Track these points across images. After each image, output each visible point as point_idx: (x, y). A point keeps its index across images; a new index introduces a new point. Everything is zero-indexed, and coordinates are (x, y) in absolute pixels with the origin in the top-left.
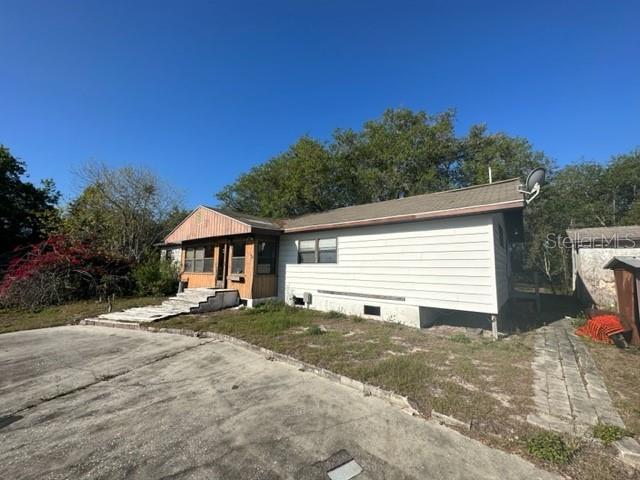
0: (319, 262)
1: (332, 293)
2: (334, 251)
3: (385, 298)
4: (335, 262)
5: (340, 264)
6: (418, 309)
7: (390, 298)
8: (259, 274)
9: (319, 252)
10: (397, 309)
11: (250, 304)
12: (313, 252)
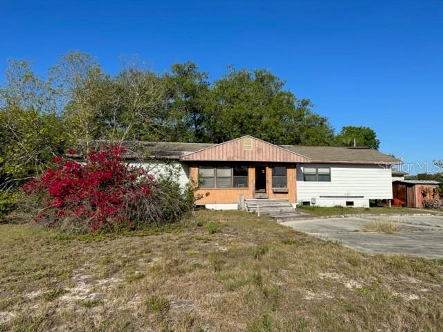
2: (329, 175)
3: (356, 197)
4: (330, 181)
5: (333, 182)
6: (369, 201)
9: (319, 175)
10: (361, 201)
12: (315, 175)
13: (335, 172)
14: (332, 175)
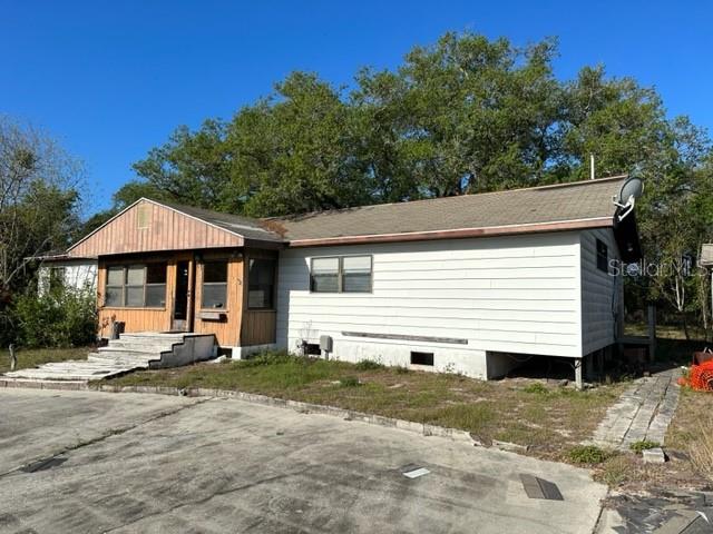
0: (344, 291)
1: (364, 335)
2: (368, 276)
3: (441, 340)
4: (369, 291)
5: (376, 293)
6: (484, 354)
7: (447, 340)
8: (250, 309)
9: (344, 276)
10: (457, 355)
11: (237, 354)
12: (336, 275)
13: (385, 265)
14: (376, 276)
